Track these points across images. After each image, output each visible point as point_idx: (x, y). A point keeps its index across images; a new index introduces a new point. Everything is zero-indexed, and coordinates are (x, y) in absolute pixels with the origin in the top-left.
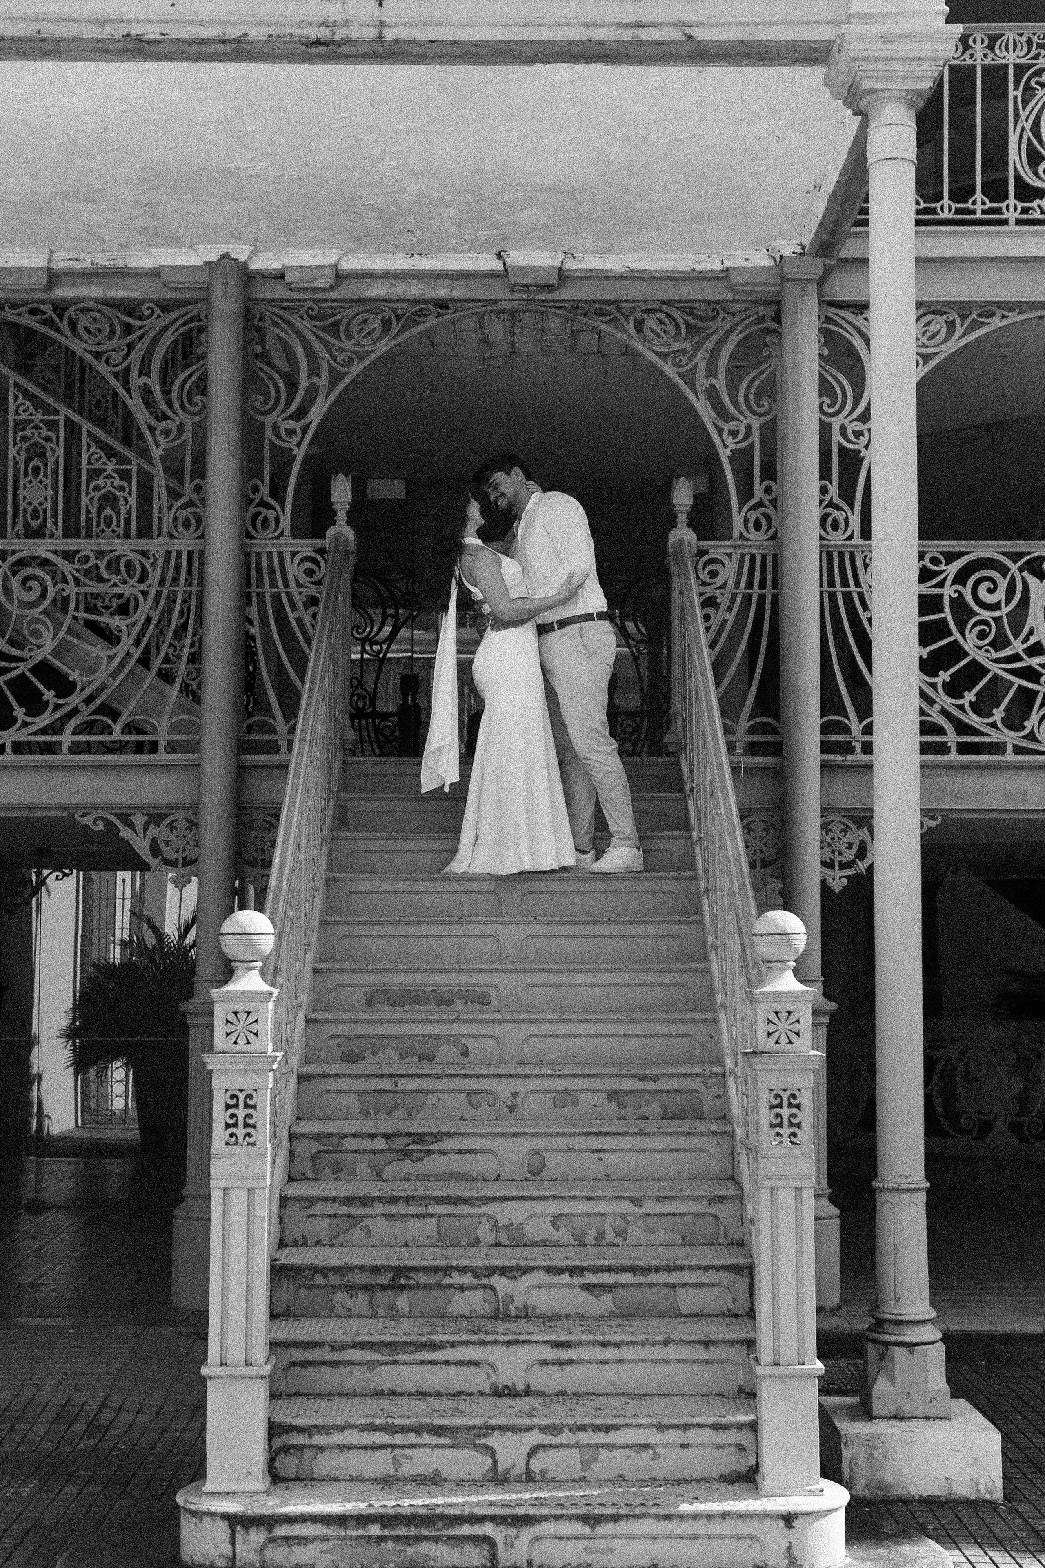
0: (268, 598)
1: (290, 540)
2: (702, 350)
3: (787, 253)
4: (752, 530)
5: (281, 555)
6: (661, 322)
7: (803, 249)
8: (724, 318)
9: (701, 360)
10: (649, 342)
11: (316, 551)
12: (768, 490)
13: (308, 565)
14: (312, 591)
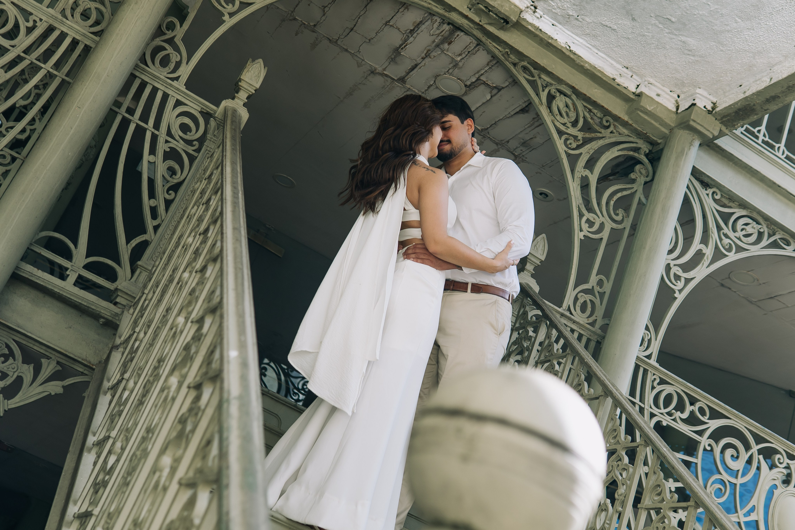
0: (132, 127)
1: (183, 88)
2: (588, 146)
3: (700, 104)
4: (578, 308)
5: (166, 96)
6: (567, 106)
7: (713, 108)
8: (611, 132)
9: (586, 152)
10: (553, 115)
11: (201, 112)
12: (600, 283)
13: (187, 120)
14: (180, 146)
